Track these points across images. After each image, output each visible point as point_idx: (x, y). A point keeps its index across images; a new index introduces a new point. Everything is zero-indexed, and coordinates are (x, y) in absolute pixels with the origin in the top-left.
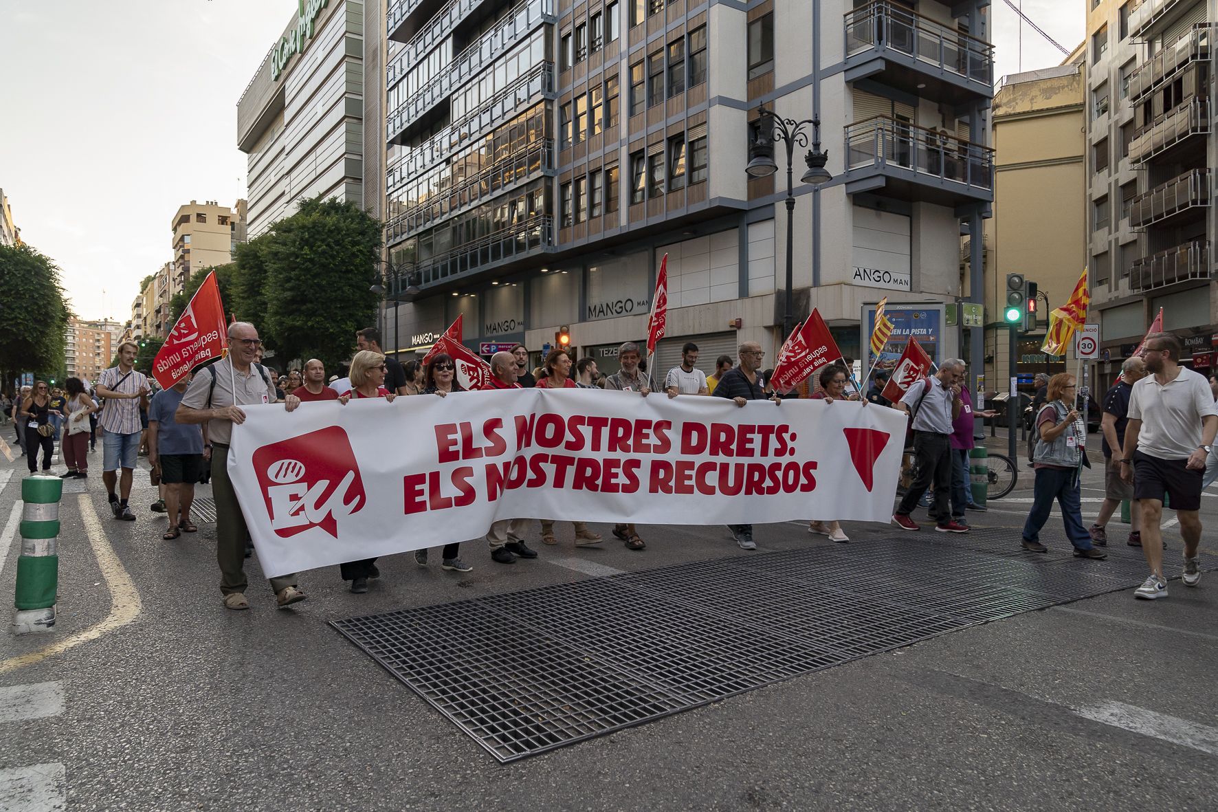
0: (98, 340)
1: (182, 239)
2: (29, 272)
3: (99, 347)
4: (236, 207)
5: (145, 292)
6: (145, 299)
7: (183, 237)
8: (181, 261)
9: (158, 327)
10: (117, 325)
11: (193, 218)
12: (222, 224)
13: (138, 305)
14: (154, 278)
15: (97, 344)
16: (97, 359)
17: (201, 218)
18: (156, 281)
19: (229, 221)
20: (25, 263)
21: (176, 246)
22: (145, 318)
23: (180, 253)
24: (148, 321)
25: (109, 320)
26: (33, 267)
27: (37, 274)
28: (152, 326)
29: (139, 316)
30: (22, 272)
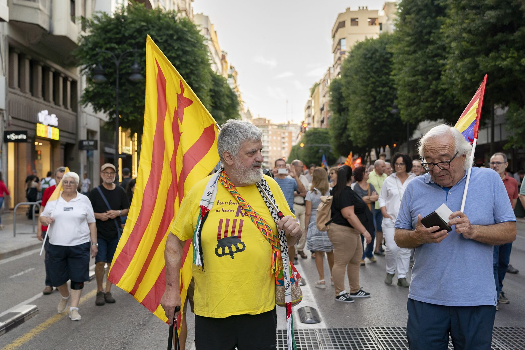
0: (284, 138)
1: (339, 43)
2: (171, 36)
3: (284, 143)
4: (384, 9)
5: (313, 96)
6: (313, 102)
7: (340, 40)
8: (339, 62)
9: (322, 122)
10: (295, 126)
11: (348, 23)
12: (372, 24)
13: (309, 107)
14: (320, 84)
15: (283, 140)
16: (283, 151)
17: (354, 22)
18: (321, 87)
19: (377, 22)
20: (168, 27)
21: (335, 50)
22: (313, 117)
23: (338, 55)
24: (316, 119)
25: (291, 123)
26: (177, 31)
27: (179, 39)
28: (318, 122)
29: (309, 116)
30: (164, 38)
